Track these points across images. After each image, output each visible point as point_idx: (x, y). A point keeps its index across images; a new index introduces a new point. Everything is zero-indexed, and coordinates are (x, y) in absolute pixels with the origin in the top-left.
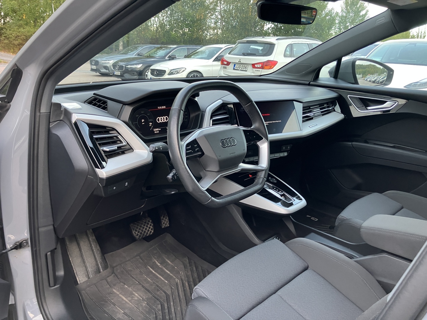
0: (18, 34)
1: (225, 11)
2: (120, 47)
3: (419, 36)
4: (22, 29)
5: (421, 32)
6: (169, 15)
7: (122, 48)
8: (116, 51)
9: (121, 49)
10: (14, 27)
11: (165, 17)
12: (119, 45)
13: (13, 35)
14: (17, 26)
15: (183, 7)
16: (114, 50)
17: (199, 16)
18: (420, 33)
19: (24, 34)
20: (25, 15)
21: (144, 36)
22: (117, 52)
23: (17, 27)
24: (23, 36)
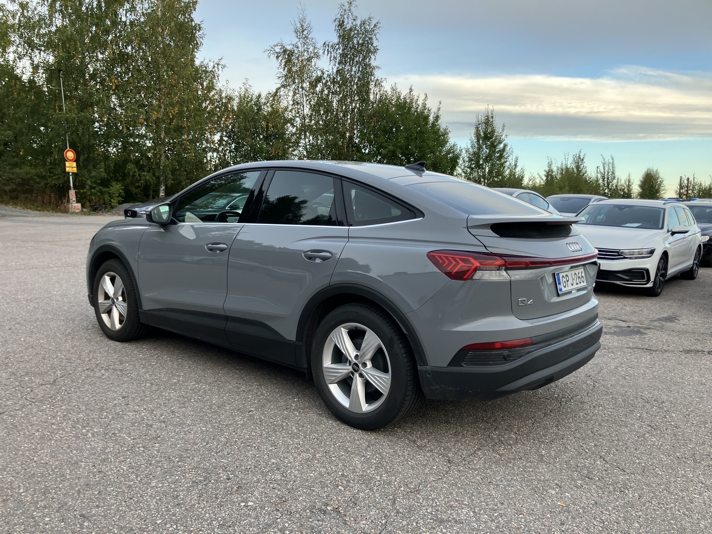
0: (12, 176)
1: (312, 145)
2: (161, 192)
3: (605, 178)
4: (18, 169)
5: (608, 173)
6: (234, 149)
7: (163, 194)
8: (154, 198)
9: (162, 196)
10: (5, 166)
11: (228, 151)
12: (160, 190)
13: (4, 177)
14: (10, 164)
15: (253, 139)
16: (151, 197)
17: (275, 151)
18: (606, 173)
19: (21, 176)
20: (23, 150)
21: (196, 178)
22: (155, 200)
23: (9, 167)
24: (18, 179)
